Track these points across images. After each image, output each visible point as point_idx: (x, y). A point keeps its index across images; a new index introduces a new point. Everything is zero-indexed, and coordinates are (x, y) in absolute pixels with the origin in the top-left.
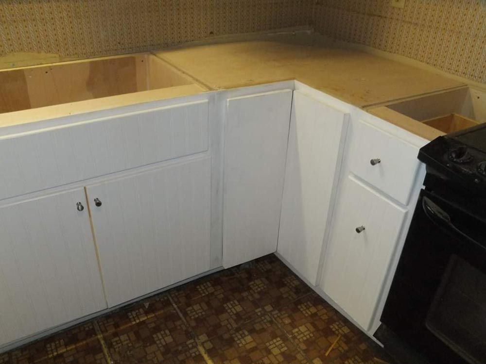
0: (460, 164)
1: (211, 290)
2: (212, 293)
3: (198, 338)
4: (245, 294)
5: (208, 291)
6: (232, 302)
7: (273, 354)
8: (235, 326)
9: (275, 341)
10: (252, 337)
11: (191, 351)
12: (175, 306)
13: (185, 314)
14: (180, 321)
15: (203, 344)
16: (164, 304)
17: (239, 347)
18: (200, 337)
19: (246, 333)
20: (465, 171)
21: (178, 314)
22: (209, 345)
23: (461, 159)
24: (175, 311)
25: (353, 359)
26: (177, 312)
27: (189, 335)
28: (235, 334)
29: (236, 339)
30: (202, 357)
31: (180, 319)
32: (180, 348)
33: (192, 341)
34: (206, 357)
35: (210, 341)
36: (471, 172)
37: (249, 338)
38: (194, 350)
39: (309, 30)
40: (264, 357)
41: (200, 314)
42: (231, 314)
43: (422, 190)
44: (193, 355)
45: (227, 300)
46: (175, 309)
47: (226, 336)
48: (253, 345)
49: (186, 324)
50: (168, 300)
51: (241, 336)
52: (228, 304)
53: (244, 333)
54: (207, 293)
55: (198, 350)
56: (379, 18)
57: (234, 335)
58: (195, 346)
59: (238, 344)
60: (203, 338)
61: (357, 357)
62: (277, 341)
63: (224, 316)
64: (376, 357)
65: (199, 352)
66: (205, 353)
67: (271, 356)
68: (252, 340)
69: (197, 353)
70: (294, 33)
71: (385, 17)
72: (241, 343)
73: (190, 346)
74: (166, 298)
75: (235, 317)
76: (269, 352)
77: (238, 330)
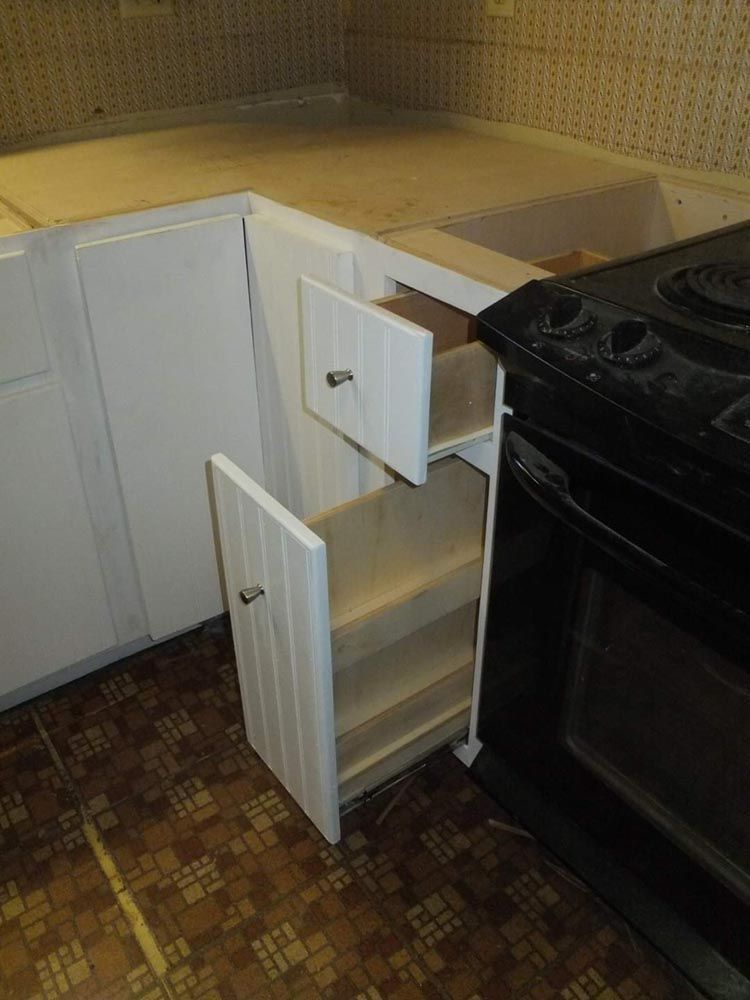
0: (560, 338)
1: (130, 690)
2: (133, 698)
3: (86, 805)
4: (206, 694)
5: (124, 694)
6: (173, 716)
7: (256, 831)
8: (175, 769)
9: (262, 798)
10: (211, 794)
11: (66, 839)
12: (44, 734)
13: (66, 752)
14: (52, 768)
15: (95, 818)
16: (20, 731)
17: (179, 819)
18: (92, 802)
19: (199, 784)
20: (572, 355)
21: (48, 752)
22: (109, 820)
23: (566, 326)
24: (42, 748)
25: (439, 828)
26: (47, 750)
27: (67, 801)
28: (173, 788)
29: (174, 800)
30: (91, 851)
31: (52, 763)
32: (42, 833)
33: (72, 813)
34: (99, 848)
35: (113, 809)
36: (586, 358)
37: (203, 798)
38: (76, 834)
39: (337, 92)
40: (233, 837)
41: (98, 749)
42: (171, 741)
43: (506, 416)
44: (71, 846)
45: (164, 710)
46: (43, 742)
47: (152, 796)
48: (212, 811)
49: (62, 773)
50: (31, 720)
51: (187, 793)
52: (164, 720)
53: (193, 786)
54: (120, 699)
55: (83, 835)
56: (469, 45)
57: (169, 793)
58: (78, 826)
59: (176, 812)
60: (99, 803)
61: (448, 823)
62: (269, 799)
63: (151, 750)
64: (494, 818)
65: (85, 838)
66: (98, 840)
67: (248, 835)
68: (211, 799)
69: (80, 841)
70: (300, 102)
71: (481, 43)
72: (185, 808)
73: (65, 826)
74: (25, 718)
75: (176, 749)
76: (246, 825)
77: (180, 779)
